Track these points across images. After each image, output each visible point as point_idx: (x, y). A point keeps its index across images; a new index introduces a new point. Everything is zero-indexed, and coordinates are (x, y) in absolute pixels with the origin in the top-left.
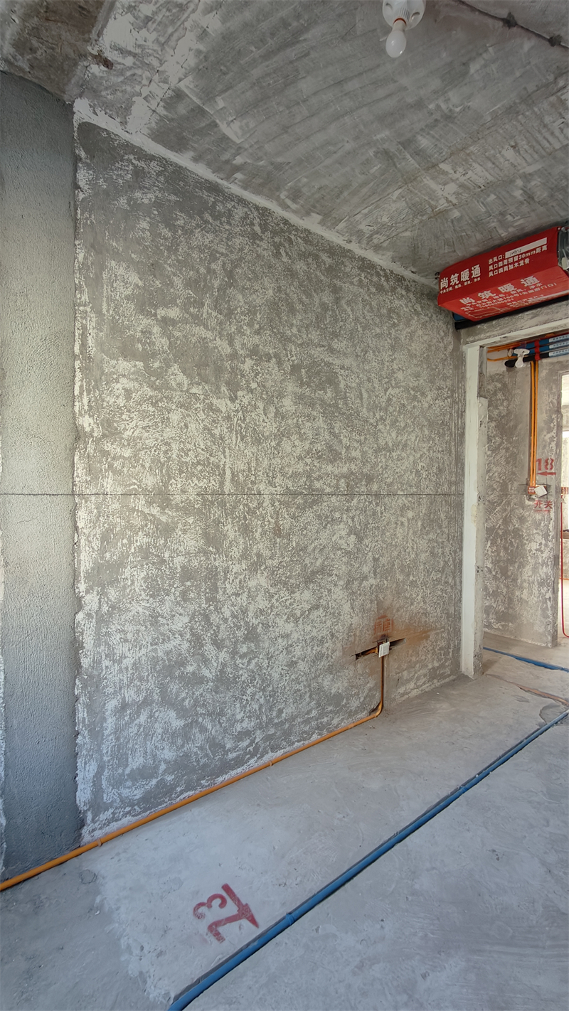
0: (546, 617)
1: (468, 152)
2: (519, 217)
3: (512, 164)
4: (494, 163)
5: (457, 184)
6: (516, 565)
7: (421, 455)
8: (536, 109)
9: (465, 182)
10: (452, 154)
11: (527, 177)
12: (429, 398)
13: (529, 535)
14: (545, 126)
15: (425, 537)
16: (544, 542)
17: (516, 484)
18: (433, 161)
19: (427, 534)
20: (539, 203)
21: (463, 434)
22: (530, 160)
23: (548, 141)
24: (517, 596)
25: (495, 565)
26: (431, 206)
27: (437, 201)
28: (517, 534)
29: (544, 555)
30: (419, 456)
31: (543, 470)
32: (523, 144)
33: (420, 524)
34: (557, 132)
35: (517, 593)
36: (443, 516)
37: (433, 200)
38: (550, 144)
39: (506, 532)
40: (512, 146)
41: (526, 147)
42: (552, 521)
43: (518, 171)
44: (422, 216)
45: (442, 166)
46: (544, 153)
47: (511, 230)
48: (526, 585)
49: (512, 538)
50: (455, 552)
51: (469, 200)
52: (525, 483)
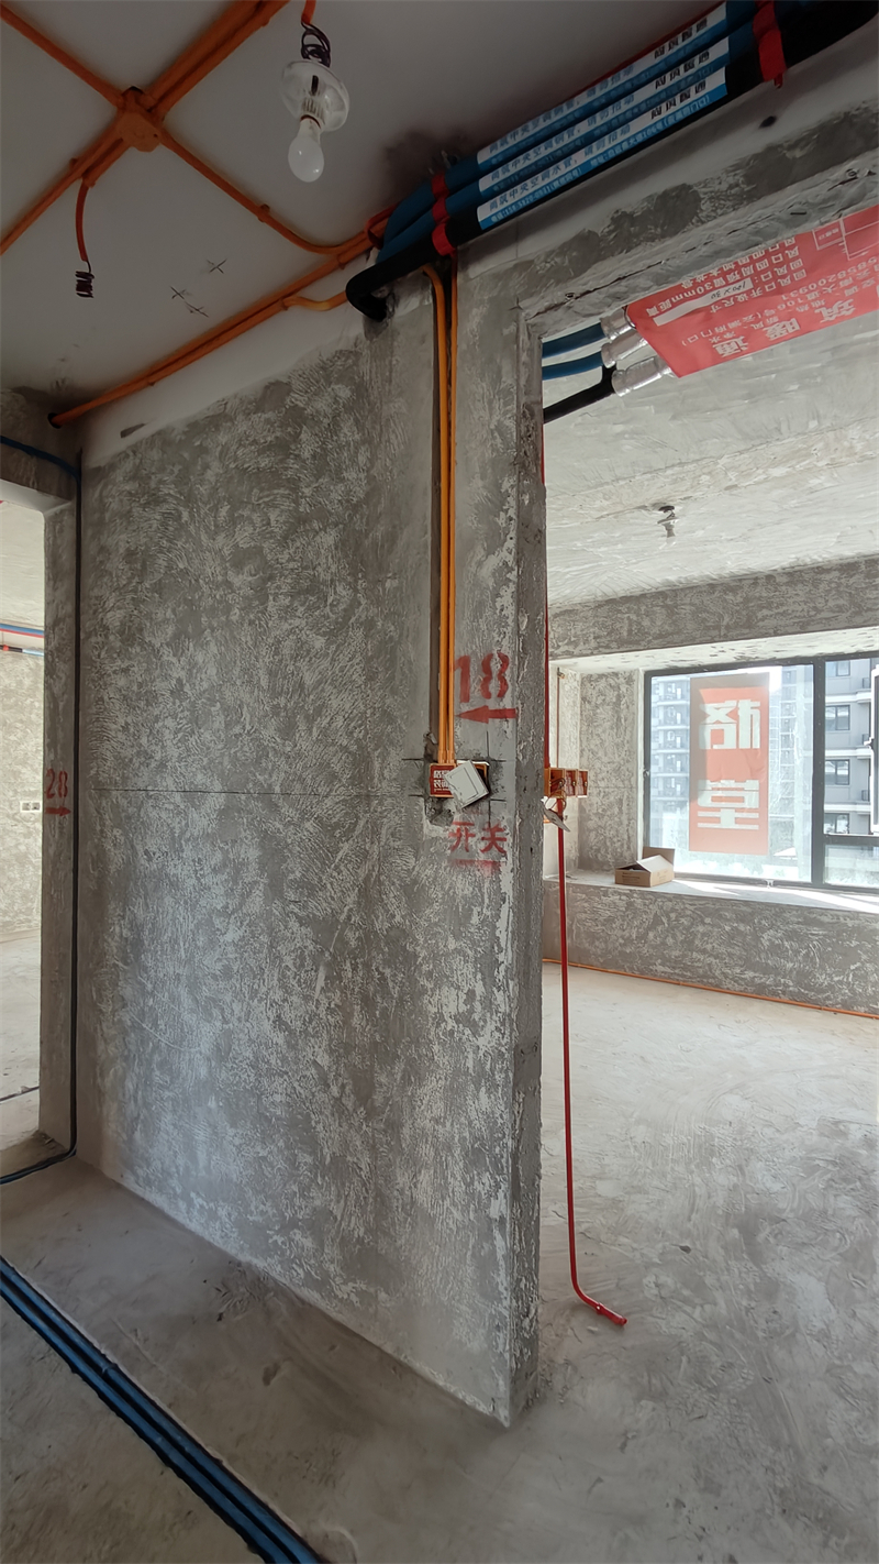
6: (399, 1068)
13: (435, 956)
17: (395, 757)
24: (401, 1192)
25: (337, 1063)
28: (398, 947)
31: (477, 700)
35: (402, 1179)
39: (368, 939)
42: (505, 908)
49: (387, 963)
52: (420, 752)
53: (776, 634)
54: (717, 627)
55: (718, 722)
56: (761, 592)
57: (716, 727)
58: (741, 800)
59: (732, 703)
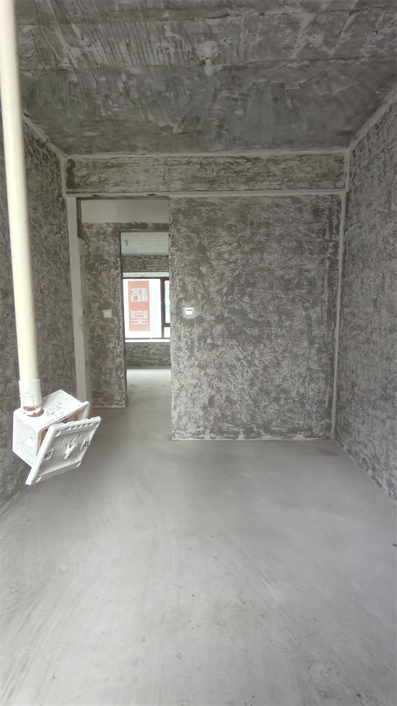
0: (121, 388)
1: (96, 27)
2: (116, 105)
3: (123, 59)
4: (111, 50)
5: (81, 51)
6: (101, 359)
7: (43, 277)
8: (148, 24)
9: (88, 53)
10: (84, 20)
11: (130, 75)
12: (44, 230)
13: (108, 338)
14: (150, 42)
15: (50, 342)
16: (117, 342)
18: (68, 17)
19: (52, 340)
20: (131, 100)
21: (68, 264)
22: (135, 63)
23: (148, 56)
24: (103, 380)
26: (55, 59)
27: (62, 58)
28: (100, 338)
29: (118, 351)
30: (41, 277)
32: (133, 45)
33: (46, 332)
34: (155, 52)
36: (61, 326)
37: (59, 54)
38: (149, 58)
40: (127, 44)
41: (135, 50)
43: (125, 66)
44: (46, 64)
45: (73, 26)
46: (144, 63)
47: (109, 113)
48: (108, 371)
50: (70, 352)
51: (86, 71)
53: (151, 272)
54: (136, 268)
55: (136, 294)
56: (147, 259)
57: (136, 295)
58: (143, 316)
59: (140, 289)
